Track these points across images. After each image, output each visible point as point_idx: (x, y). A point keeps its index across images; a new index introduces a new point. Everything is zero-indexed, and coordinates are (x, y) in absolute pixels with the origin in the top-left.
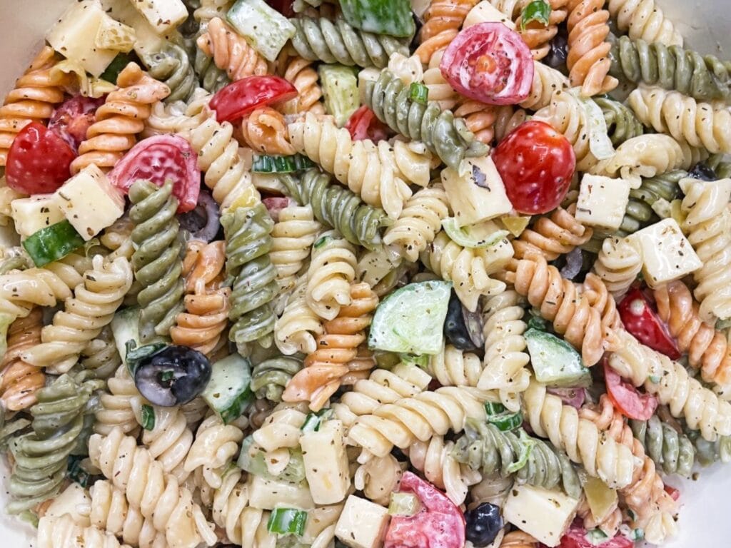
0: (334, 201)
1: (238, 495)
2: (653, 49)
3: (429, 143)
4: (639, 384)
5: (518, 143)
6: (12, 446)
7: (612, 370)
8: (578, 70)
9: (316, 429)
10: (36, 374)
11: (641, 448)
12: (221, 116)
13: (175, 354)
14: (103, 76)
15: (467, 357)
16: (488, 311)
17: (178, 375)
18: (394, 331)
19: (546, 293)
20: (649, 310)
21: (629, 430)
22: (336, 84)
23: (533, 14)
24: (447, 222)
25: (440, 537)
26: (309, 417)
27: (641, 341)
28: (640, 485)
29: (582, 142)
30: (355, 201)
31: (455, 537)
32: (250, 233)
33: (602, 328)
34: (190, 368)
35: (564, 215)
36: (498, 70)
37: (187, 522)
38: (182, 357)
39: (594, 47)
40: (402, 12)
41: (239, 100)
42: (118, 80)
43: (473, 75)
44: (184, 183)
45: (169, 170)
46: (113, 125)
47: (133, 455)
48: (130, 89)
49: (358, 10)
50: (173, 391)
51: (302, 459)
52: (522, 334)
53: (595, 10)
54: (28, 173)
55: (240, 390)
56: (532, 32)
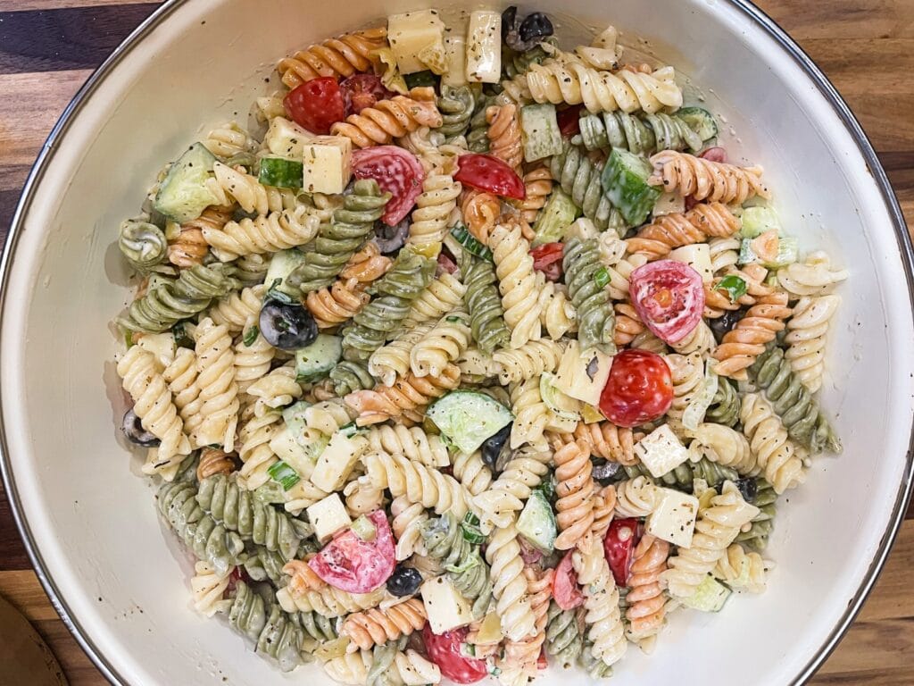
0: (484, 300)
1: (267, 431)
2: (792, 375)
3: (579, 317)
4: (581, 583)
5: (638, 368)
6: (152, 279)
7: (570, 558)
8: (726, 349)
9: (349, 437)
10: (204, 247)
11: (544, 623)
12: (460, 175)
13: (301, 314)
14: (405, 77)
15: (484, 470)
16: (524, 453)
17: (292, 330)
18: (451, 416)
19: (570, 477)
20: (630, 542)
21: (547, 605)
22: (557, 213)
23: (730, 287)
24: (546, 375)
25: (369, 569)
26: (351, 425)
27: (607, 556)
28: (523, 645)
29: (682, 401)
30: (498, 312)
31: (378, 577)
32: (411, 279)
33: (587, 530)
34: (303, 332)
35: (628, 436)
36: (668, 309)
37: (222, 424)
38: (303, 321)
39: (752, 343)
40: (642, 208)
41: (481, 177)
42: (413, 90)
43: (650, 296)
44: (398, 202)
45: (396, 182)
46: (384, 120)
47: (222, 354)
48: (417, 104)
49: (614, 180)
50: (280, 338)
51: (325, 447)
52: (531, 488)
53: (776, 318)
54: (303, 109)
55: (322, 368)
56: (719, 295)
